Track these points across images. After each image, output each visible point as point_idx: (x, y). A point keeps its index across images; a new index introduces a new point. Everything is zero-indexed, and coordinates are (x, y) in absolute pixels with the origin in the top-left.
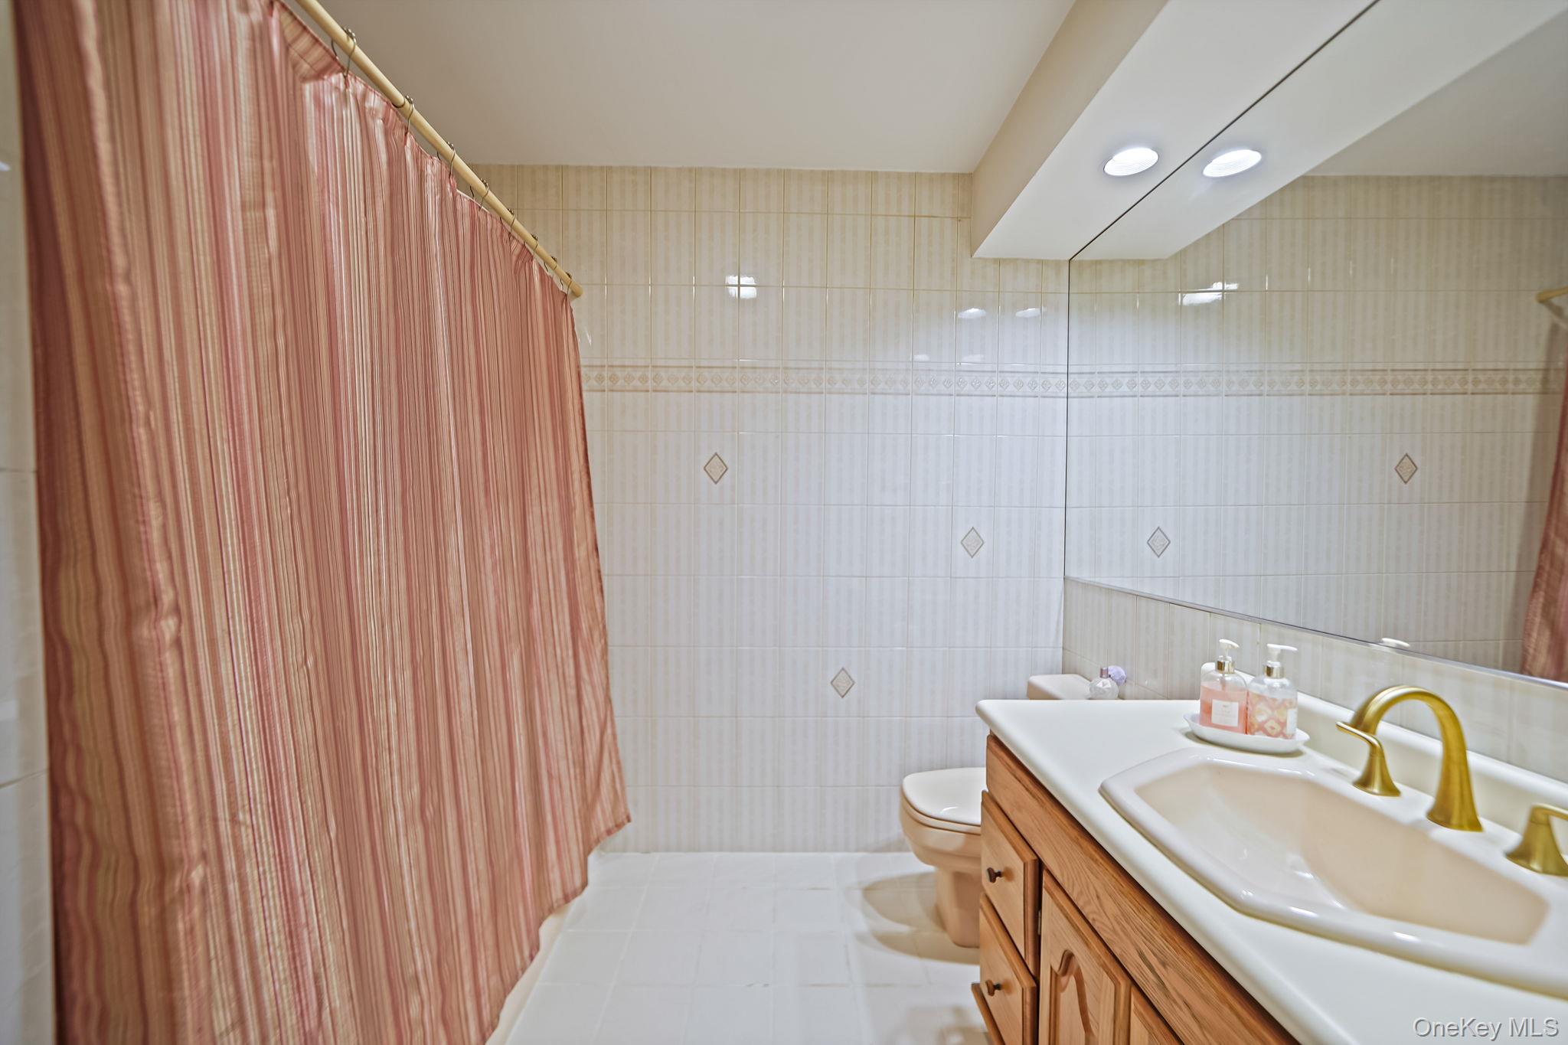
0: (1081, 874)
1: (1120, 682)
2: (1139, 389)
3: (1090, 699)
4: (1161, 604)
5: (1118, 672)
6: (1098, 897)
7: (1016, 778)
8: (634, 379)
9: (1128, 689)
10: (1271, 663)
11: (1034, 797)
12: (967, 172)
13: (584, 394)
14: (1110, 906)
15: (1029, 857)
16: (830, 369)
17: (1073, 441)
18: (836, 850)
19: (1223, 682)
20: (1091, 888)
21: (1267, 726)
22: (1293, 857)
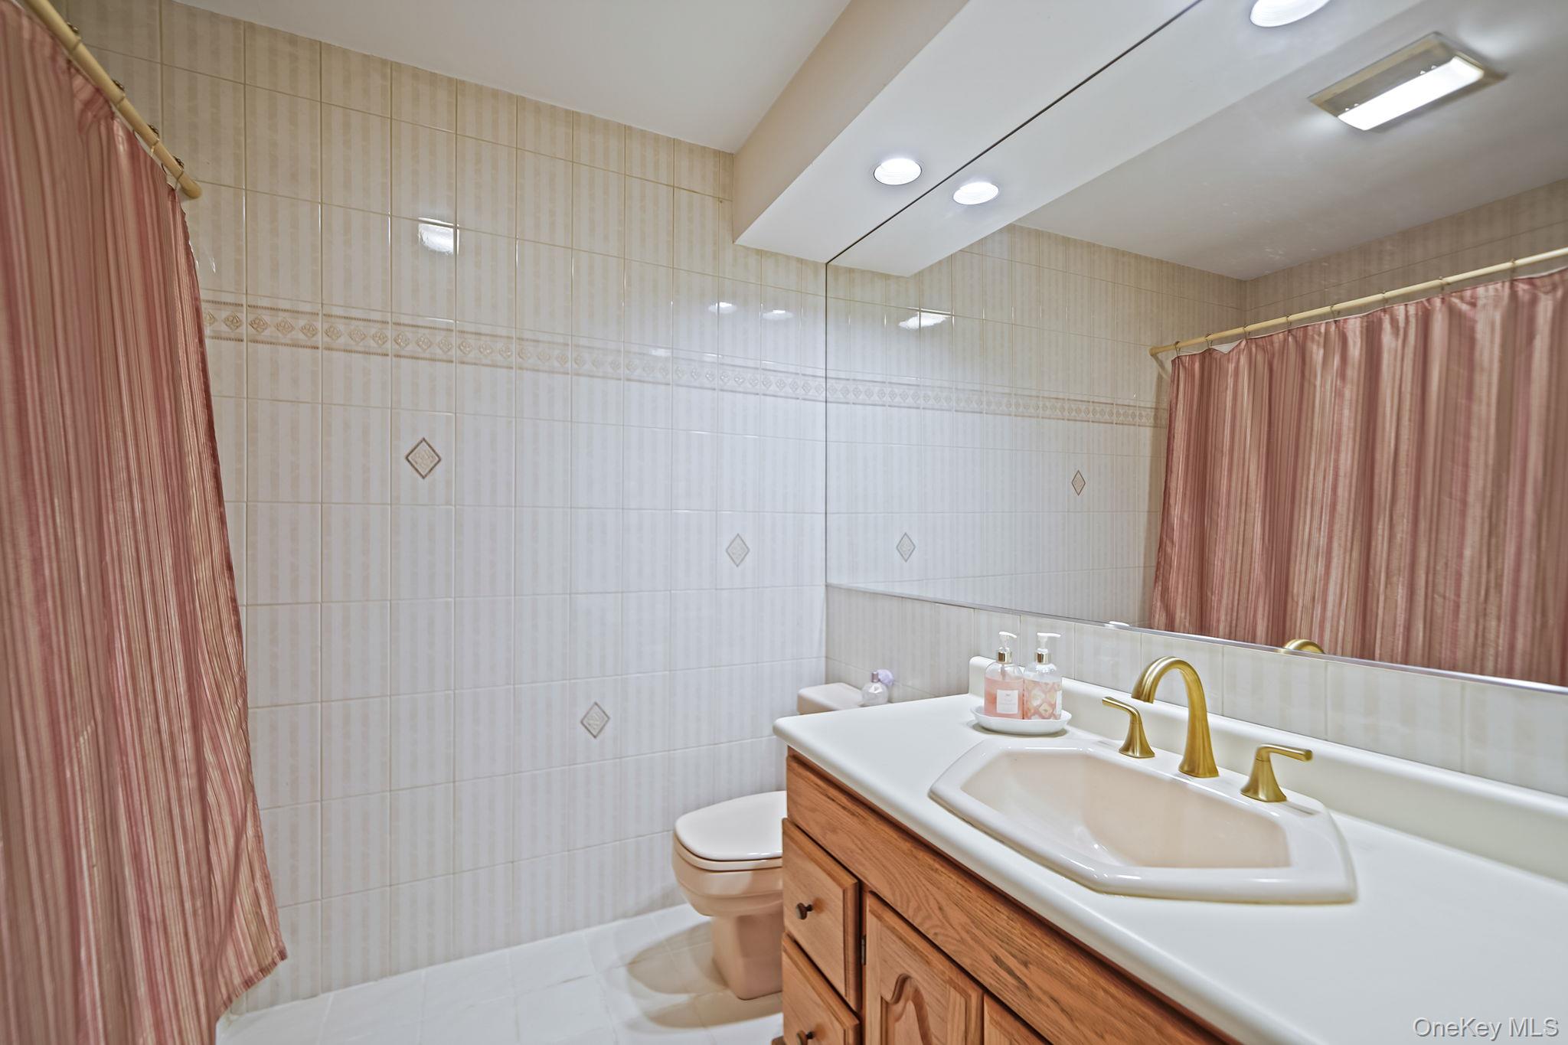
0: (918, 888)
1: (890, 686)
2: (887, 399)
3: (863, 706)
4: (928, 604)
5: (887, 676)
6: (940, 909)
7: (829, 798)
8: (293, 328)
9: (896, 693)
10: (1041, 651)
11: (853, 814)
12: (728, 151)
13: (208, 342)
14: (956, 916)
15: (850, 882)
16: (577, 346)
17: (832, 446)
18: (588, 925)
19: (1003, 673)
20: (932, 902)
21: (1041, 709)
22: (1080, 829)
